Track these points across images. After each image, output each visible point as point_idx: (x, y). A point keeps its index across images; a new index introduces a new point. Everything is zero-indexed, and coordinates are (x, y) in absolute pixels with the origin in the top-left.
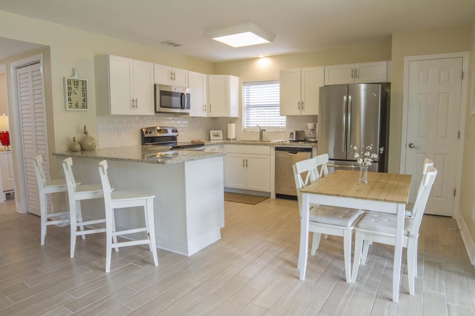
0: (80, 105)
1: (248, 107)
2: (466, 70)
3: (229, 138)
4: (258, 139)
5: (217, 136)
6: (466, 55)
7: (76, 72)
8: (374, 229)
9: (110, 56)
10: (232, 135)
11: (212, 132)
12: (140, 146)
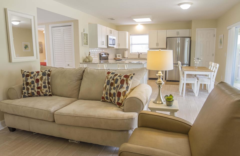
0: (86, 44)
1: (132, 44)
2: (215, 34)
3: (125, 57)
4: (137, 57)
5: (119, 56)
6: (215, 29)
7: (85, 30)
8: (203, 80)
9: (98, 24)
10: (126, 56)
11: (117, 55)
12: (99, 60)
